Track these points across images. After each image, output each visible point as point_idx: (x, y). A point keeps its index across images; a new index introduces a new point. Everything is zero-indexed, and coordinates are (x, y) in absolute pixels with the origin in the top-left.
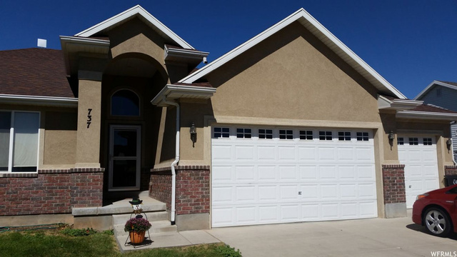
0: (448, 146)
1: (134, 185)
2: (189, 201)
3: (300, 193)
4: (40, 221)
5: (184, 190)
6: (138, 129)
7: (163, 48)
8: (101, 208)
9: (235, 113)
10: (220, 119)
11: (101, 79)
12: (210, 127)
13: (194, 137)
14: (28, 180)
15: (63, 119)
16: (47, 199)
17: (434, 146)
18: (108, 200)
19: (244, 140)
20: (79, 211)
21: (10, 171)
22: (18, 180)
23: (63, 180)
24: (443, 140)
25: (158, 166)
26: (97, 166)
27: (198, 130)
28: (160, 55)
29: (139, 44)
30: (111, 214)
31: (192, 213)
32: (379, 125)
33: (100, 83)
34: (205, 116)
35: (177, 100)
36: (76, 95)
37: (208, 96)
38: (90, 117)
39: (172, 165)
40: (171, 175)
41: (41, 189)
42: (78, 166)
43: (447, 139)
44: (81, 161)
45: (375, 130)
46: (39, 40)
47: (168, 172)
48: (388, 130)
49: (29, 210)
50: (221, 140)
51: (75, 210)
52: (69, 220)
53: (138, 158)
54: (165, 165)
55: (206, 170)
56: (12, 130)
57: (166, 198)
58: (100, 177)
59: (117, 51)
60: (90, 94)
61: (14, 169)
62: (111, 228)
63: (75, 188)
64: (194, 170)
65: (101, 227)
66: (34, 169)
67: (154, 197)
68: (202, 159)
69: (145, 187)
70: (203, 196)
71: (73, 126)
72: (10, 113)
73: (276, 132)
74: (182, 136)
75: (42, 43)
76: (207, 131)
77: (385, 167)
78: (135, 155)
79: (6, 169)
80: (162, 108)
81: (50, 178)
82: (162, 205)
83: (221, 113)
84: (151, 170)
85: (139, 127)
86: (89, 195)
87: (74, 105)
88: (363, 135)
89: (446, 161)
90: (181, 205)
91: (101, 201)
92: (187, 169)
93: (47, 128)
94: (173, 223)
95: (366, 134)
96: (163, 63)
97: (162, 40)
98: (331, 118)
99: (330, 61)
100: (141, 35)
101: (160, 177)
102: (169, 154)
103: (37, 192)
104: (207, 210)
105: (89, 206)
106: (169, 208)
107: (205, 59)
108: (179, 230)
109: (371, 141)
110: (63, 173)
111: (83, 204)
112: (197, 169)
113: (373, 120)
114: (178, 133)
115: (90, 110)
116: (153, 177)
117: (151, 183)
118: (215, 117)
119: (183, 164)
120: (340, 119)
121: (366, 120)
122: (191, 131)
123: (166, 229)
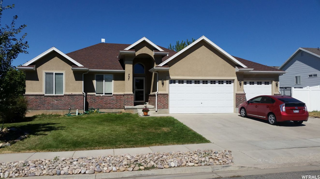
0: (277, 85)
1: (143, 100)
2: (161, 105)
3: (202, 103)
4: (114, 111)
5: (159, 101)
6: (144, 79)
7: (153, 51)
8: (133, 106)
9: (178, 75)
10: (172, 77)
11: (132, 63)
12: (168, 80)
13: (163, 84)
14: (110, 97)
15: (120, 77)
16: (116, 103)
17: (270, 85)
18: (135, 104)
19: (181, 85)
20: (127, 107)
21: (104, 95)
22: (107, 97)
23: (121, 98)
24: (274, 83)
25: (151, 93)
26: (132, 93)
27: (164, 81)
28: (152, 54)
29: (145, 50)
30: (137, 109)
31: (162, 108)
32: (235, 78)
33: (132, 65)
34: (167, 77)
35: (157, 71)
36: (124, 69)
37: (168, 70)
38: (129, 77)
39: (156, 93)
40: (156, 96)
41: (114, 100)
42: (126, 93)
43: (276, 82)
44: (127, 91)
45: (234, 80)
46: (102, 39)
47: (154, 95)
48: (239, 80)
49: (110, 107)
50: (173, 84)
51: (126, 107)
52: (123, 110)
53: (144, 90)
54: (154, 93)
55: (167, 95)
56: (104, 81)
57: (154, 104)
58: (133, 96)
59: (137, 53)
60: (129, 69)
61: (105, 94)
62: (137, 113)
63: (125, 100)
64: (163, 95)
65: (134, 112)
66: (111, 94)
67: (150, 104)
68: (166, 91)
69: (147, 101)
70: (166, 103)
71: (123, 79)
72: (103, 75)
73: (193, 81)
74: (159, 83)
75: (103, 40)
76: (168, 81)
77: (237, 94)
78: (143, 89)
79: (103, 94)
80: (152, 73)
81: (116, 97)
82: (153, 107)
83: (172, 75)
84: (149, 95)
85: (145, 78)
86: (129, 102)
87: (124, 72)
88: (229, 82)
89: (275, 91)
90: (159, 106)
91: (133, 104)
92: (161, 94)
93: (115, 80)
94: (156, 111)
95: (230, 81)
96: (153, 56)
97: (153, 49)
98: (215, 76)
99: (215, 54)
100: (145, 47)
101: (152, 97)
102: (155, 90)
103: (113, 101)
104: (167, 108)
105: (130, 106)
106: (155, 107)
107: (168, 55)
108: (158, 114)
109: (232, 84)
110: (121, 95)
111: (128, 105)
112: (164, 94)
113: (233, 76)
114: (158, 82)
115: (129, 74)
116: (150, 97)
117: (149, 99)
118: (170, 77)
119: (159, 93)
120: (218, 76)
121: (229, 76)
122: (162, 82)
123: (154, 113)
